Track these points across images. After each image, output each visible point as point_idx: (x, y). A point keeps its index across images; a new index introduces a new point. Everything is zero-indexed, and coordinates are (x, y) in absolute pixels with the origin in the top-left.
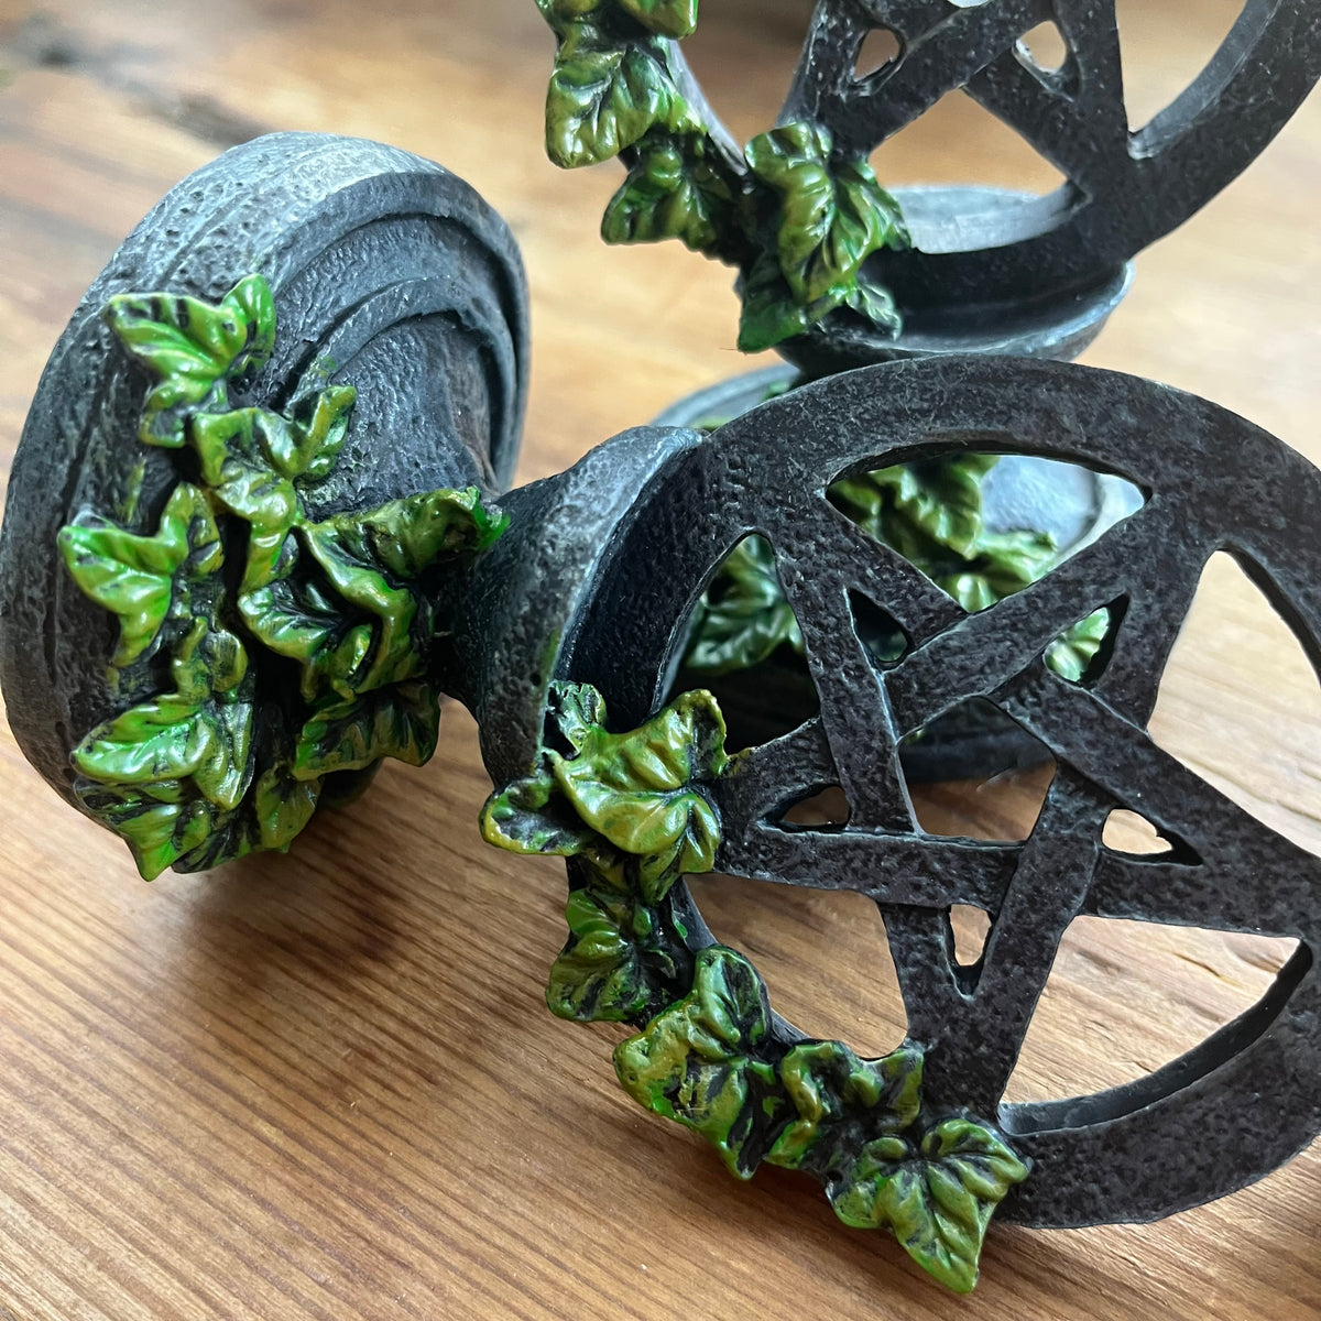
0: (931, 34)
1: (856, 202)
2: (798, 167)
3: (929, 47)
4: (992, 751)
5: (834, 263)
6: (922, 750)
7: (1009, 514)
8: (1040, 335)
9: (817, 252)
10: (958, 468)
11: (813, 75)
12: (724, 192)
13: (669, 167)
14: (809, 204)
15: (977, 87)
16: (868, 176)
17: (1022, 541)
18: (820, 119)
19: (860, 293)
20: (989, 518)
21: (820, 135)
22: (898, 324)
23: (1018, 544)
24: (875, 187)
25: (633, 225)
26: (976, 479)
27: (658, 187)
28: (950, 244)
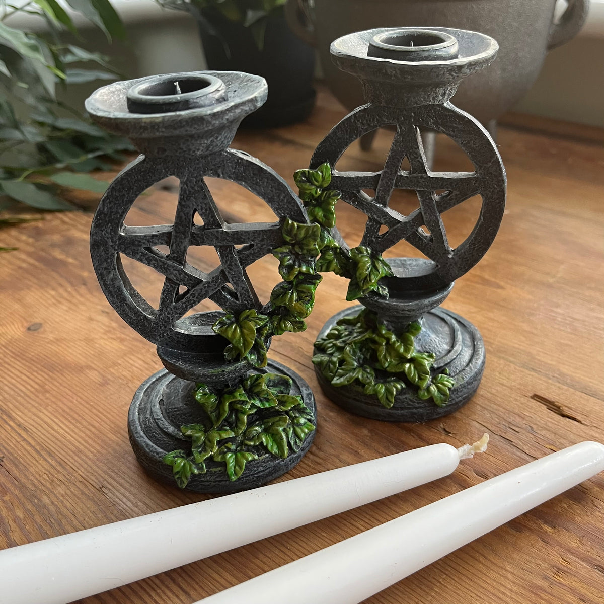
0: (395, 227)
1: (377, 265)
2: (362, 256)
3: (395, 230)
4: (415, 414)
5: (370, 280)
6: (395, 411)
7: (425, 348)
8: (423, 301)
9: (366, 277)
10: (408, 334)
11: (366, 234)
12: (345, 261)
13: (330, 255)
14: (365, 265)
15: (408, 239)
16: (381, 259)
17: (425, 355)
18: (369, 245)
19: (378, 288)
20: (419, 348)
21: (368, 249)
22: (388, 296)
23: (424, 356)
24: (383, 262)
25: (321, 268)
26: (412, 337)
27: (328, 260)
28: (406, 275)
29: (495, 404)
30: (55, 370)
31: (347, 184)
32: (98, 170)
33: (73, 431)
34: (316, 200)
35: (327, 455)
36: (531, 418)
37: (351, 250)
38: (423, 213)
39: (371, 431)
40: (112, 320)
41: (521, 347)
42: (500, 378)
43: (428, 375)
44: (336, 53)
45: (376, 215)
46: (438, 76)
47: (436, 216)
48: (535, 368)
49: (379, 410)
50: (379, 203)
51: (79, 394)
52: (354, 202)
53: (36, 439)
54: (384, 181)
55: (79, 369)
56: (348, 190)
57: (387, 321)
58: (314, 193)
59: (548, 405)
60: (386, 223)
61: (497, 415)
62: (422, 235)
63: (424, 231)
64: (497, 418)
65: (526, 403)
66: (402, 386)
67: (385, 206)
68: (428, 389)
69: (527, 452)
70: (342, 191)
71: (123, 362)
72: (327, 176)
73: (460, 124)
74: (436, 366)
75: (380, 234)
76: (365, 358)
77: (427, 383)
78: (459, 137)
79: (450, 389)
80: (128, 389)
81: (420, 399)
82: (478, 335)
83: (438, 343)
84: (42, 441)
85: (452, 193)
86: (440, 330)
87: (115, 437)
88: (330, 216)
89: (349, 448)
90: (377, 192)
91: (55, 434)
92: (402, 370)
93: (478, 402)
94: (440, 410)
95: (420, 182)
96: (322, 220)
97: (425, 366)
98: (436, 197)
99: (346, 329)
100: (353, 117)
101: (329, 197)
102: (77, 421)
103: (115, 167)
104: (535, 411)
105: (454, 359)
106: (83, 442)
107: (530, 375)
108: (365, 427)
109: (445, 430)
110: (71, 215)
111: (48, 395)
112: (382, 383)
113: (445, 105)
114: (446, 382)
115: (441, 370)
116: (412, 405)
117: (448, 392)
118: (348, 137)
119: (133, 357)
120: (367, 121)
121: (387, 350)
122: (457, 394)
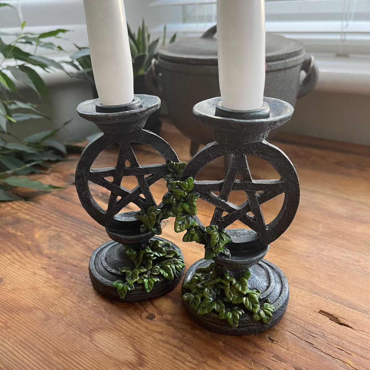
0: (232, 213)
1: (223, 236)
2: (213, 231)
3: (232, 214)
4: (251, 329)
5: (219, 246)
6: (239, 329)
7: (253, 286)
8: (253, 258)
9: (217, 244)
10: (243, 278)
11: (215, 218)
12: (202, 234)
13: (193, 231)
14: (216, 237)
15: (240, 220)
16: (224, 232)
18: (217, 224)
19: (224, 250)
20: (250, 286)
21: (216, 226)
22: (230, 255)
23: (254, 292)
24: (226, 234)
25: (188, 239)
26: (246, 280)
27: (191, 234)
28: (239, 241)
29: (298, 318)
30: (13, 311)
31: (203, 189)
32: (33, 173)
33: (28, 356)
34: (184, 198)
35: (198, 362)
36: (322, 327)
37: (206, 227)
38: (250, 205)
39: (224, 343)
40: (49, 273)
41: (306, 279)
42: (298, 300)
43: (258, 304)
44: (198, 114)
45: (221, 206)
46: (262, 128)
47: (257, 206)
48: (317, 292)
49: (229, 329)
50: (223, 199)
51: (31, 328)
52: (207, 199)
53: (3, 363)
54: (226, 186)
55: (30, 310)
56: (204, 192)
57: (230, 270)
58: (183, 195)
59: (330, 316)
60: (227, 211)
61: (300, 326)
62: (249, 217)
63: (250, 214)
64: (301, 328)
65: (316, 317)
66: (242, 313)
67: (226, 201)
68: (259, 313)
69: (324, 351)
70: (200, 193)
71: (59, 303)
72: (191, 184)
73: (272, 153)
74: (261, 297)
75: (223, 216)
76: (217, 295)
77: (258, 310)
78: (271, 160)
79: (272, 312)
80: (63, 322)
81: (254, 320)
82: (282, 275)
83: (260, 282)
84: (8, 364)
85: (267, 192)
86: (260, 273)
87: (57, 359)
88: (193, 208)
89: (212, 356)
90: (221, 193)
91: (16, 359)
92: (241, 302)
93: (287, 318)
94: (266, 326)
95: (248, 187)
96: (189, 210)
97: (255, 299)
98: (257, 194)
99: (202, 276)
100: (207, 150)
101: (192, 197)
102: (31, 348)
103: (43, 172)
104: (323, 322)
105: (272, 292)
106: (36, 364)
107: (315, 297)
108: (220, 340)
109: (270, 338)
110: (17, 203)
111: (9, 330)
112: (229, 311)
113: (263, 142)
114: (269, 308)
115: (264, 300)
116: (249, 324)
117: (271, 314)
118: (203, 161)
119: (64, 299)
120: (215, 152)
121: (230, 289)
122: (276, 315)
